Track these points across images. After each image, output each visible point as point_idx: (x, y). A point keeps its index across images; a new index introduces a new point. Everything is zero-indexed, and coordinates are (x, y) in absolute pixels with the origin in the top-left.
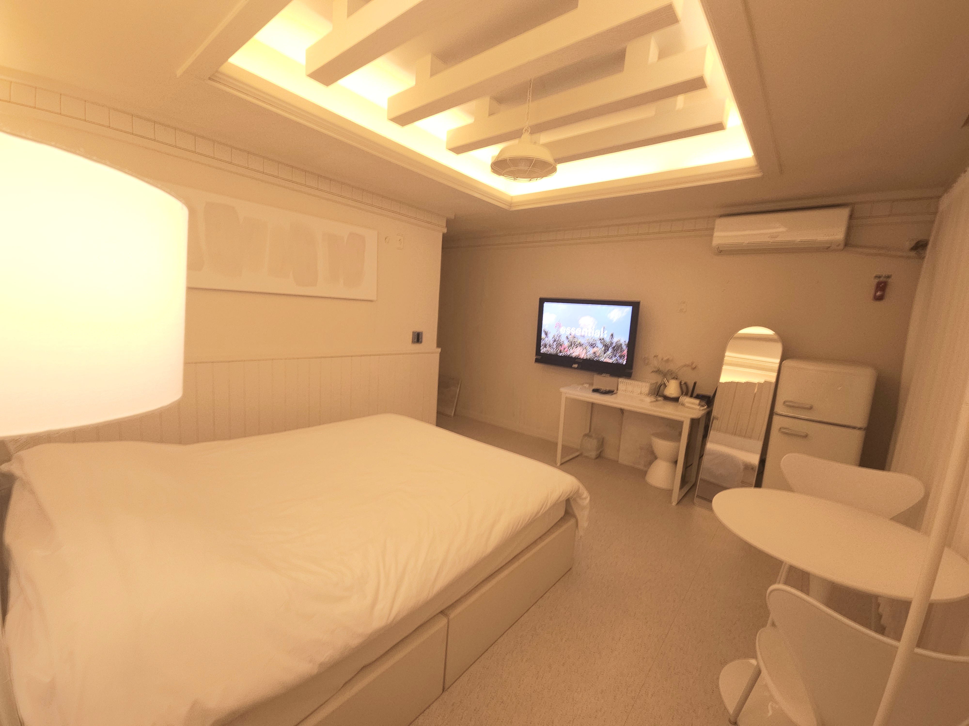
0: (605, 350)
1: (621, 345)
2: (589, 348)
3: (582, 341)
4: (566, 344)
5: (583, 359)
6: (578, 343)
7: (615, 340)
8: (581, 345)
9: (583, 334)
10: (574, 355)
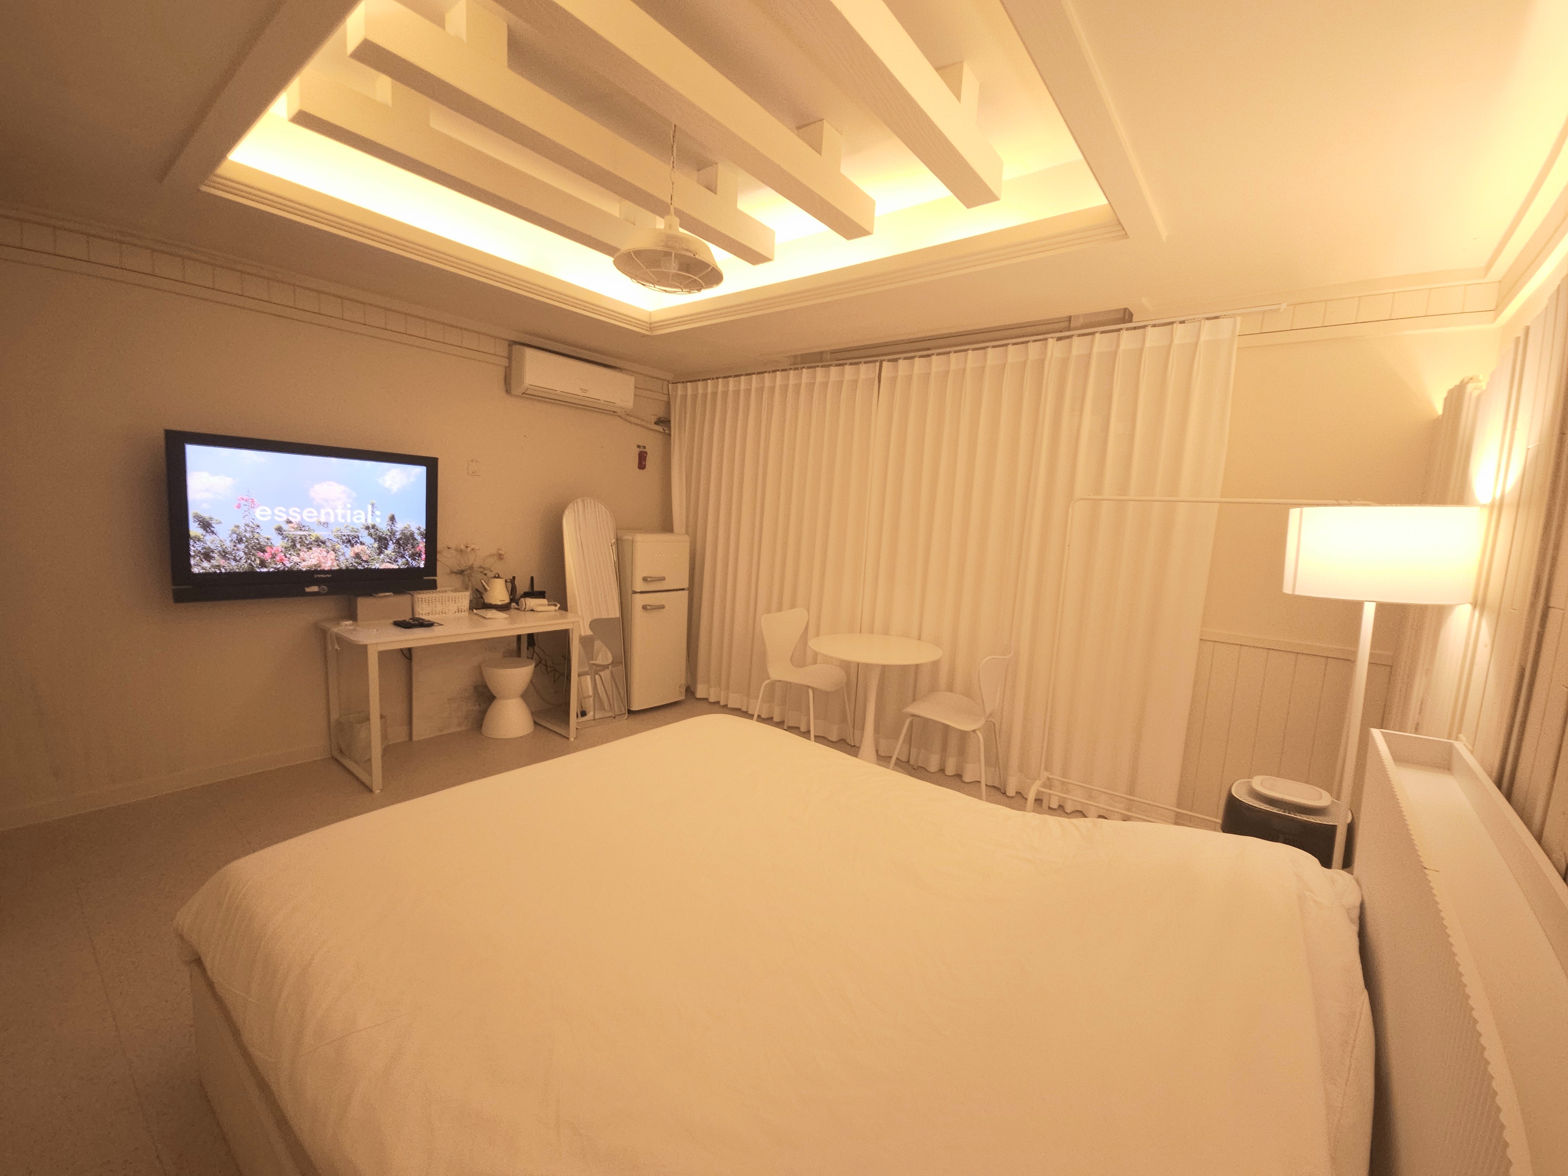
0: (379, 548)
1: (412, 535)
2: (341, 547)
3: (323, 534)
4: (278, 543)
5: (330, 572)
6: (313, 539)
7: (399, 526)
8: (320, 542)
9: (323, 520)
10: (303, 566)
